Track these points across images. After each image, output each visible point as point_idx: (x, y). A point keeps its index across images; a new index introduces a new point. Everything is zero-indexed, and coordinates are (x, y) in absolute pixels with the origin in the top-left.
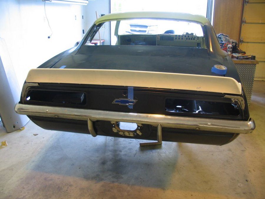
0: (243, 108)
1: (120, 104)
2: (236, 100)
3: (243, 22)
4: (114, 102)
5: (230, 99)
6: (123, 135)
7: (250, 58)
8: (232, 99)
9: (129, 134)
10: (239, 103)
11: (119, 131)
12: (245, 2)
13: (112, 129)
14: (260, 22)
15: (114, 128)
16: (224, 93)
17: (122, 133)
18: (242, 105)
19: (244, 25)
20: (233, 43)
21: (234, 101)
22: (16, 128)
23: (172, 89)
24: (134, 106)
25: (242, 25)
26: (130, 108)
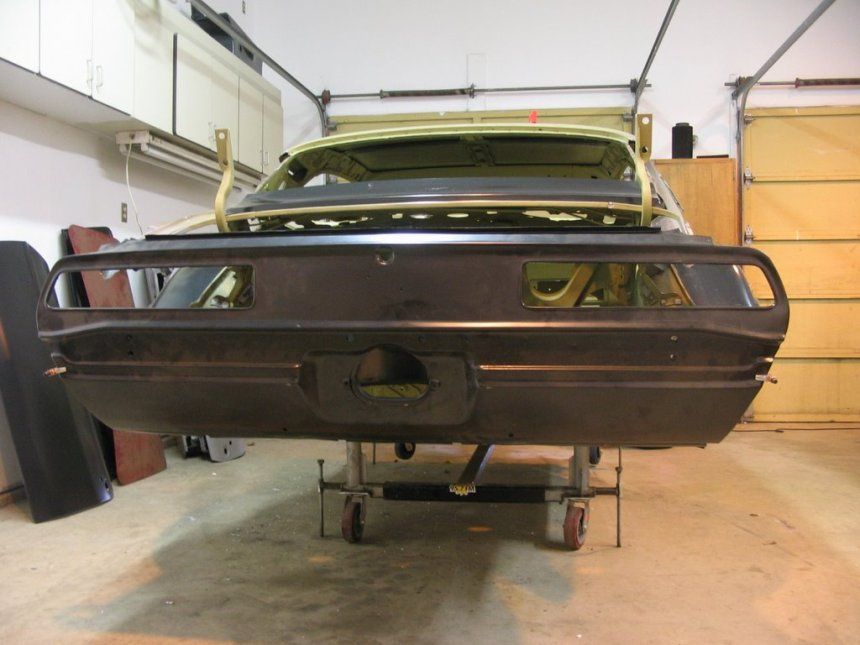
3: (745, 238)
12: (744, 181)
14: (798, 238)
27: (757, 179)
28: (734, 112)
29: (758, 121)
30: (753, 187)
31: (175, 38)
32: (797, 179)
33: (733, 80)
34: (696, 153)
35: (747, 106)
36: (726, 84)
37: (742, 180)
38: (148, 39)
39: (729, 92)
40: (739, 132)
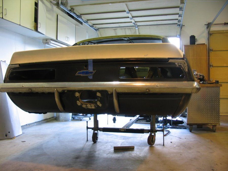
0: (187, 70)
1: (81, 75)
2: (180, 64)
3: (210, 66)
4: (77, 74)
5: (174, 64)
6: (86, 108)
7: (214, 83)
8: (176, 64)
9: (91, 106)
10: (183, 66)
11: (83, 104)
12: (210, 51)
13: (76, 103)
14: (225, 66)
15: (78, 102)
16: (168, 58)
17: (85, 105)
18: (185, 67)
19: (211, 68)
20: (200, 76)
21: (178, 65)
22: (7, 137)
23: (124, 59)
24: (93, 76)
25: (210, 68)
26: (90, 78)
27: (213, 50)
28: (207, 32)
29: (214, 34)
30: (212, 52)
31: (57, 16)
32: (225, 50)
33: (207, 23)
34: (196, 43)
35: (211, 30)
36: (205, 25)
37: (209, 50)
38: (49, 16)
39: (206, 27)
40: (208, 38)
